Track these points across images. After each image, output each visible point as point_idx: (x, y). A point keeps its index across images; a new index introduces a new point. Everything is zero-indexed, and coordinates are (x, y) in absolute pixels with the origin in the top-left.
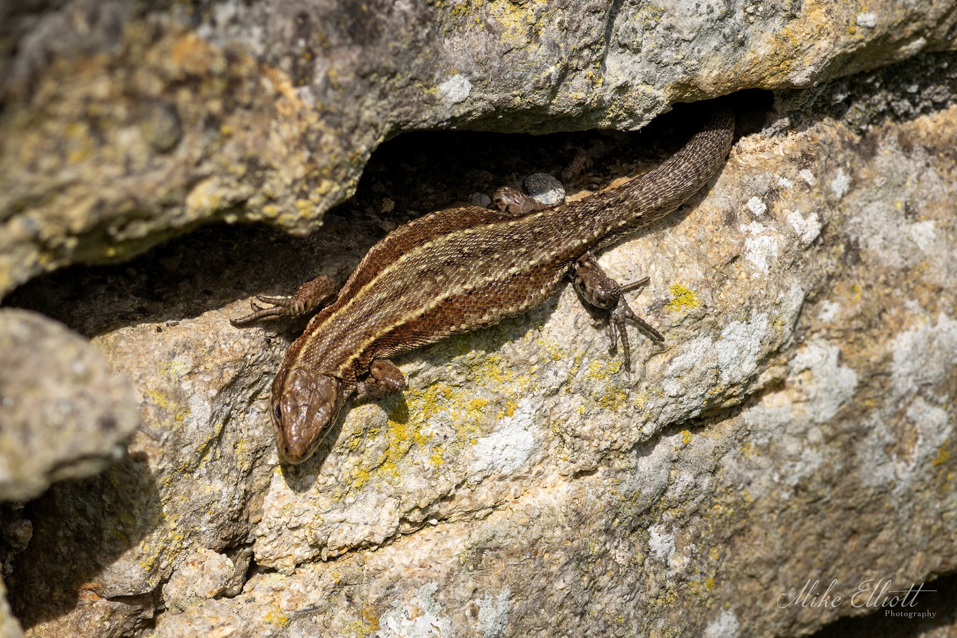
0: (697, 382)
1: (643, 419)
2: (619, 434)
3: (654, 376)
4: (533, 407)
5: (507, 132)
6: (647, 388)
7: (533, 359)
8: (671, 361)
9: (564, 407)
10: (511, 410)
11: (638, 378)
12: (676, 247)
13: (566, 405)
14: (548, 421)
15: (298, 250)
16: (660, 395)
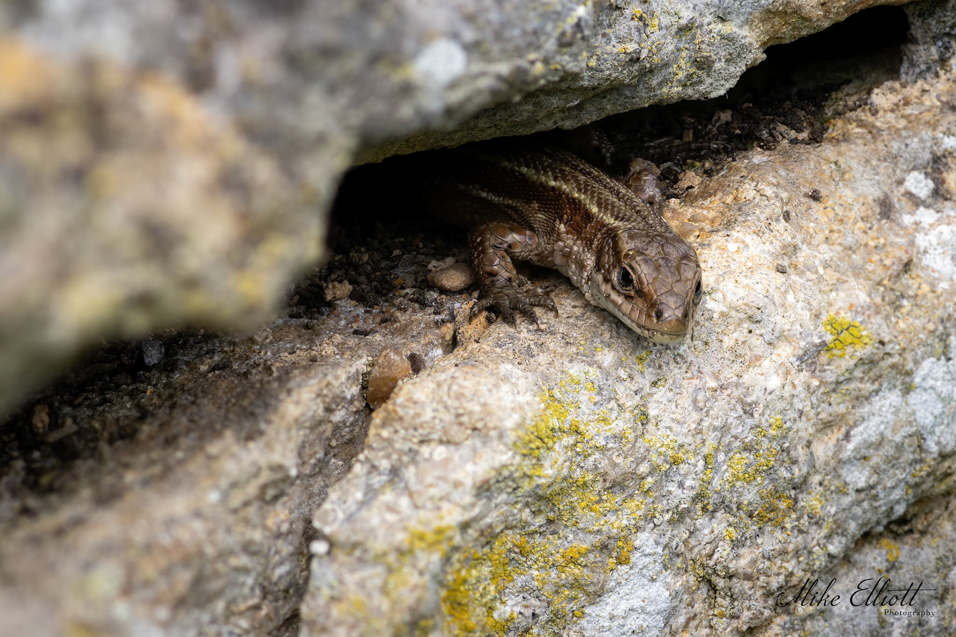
0: (892, 462)
1: (824, 532)
2: (794, 562)
3: (827, 464)
4: (657, 543)
5: (528, 131)
6: (821, 484)
7: (643, 468)
8: (847, 436)
9: (705, 534)
10: (624, 552)
11: (805, 470)
12: (817, 263)
13: (707, 531)
14: (685, 561)
15: (246, 375)
16: (841, 491)
